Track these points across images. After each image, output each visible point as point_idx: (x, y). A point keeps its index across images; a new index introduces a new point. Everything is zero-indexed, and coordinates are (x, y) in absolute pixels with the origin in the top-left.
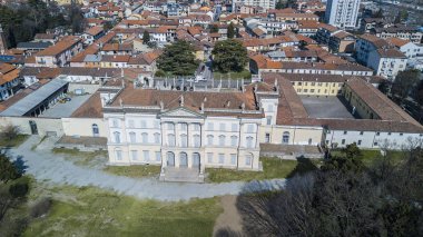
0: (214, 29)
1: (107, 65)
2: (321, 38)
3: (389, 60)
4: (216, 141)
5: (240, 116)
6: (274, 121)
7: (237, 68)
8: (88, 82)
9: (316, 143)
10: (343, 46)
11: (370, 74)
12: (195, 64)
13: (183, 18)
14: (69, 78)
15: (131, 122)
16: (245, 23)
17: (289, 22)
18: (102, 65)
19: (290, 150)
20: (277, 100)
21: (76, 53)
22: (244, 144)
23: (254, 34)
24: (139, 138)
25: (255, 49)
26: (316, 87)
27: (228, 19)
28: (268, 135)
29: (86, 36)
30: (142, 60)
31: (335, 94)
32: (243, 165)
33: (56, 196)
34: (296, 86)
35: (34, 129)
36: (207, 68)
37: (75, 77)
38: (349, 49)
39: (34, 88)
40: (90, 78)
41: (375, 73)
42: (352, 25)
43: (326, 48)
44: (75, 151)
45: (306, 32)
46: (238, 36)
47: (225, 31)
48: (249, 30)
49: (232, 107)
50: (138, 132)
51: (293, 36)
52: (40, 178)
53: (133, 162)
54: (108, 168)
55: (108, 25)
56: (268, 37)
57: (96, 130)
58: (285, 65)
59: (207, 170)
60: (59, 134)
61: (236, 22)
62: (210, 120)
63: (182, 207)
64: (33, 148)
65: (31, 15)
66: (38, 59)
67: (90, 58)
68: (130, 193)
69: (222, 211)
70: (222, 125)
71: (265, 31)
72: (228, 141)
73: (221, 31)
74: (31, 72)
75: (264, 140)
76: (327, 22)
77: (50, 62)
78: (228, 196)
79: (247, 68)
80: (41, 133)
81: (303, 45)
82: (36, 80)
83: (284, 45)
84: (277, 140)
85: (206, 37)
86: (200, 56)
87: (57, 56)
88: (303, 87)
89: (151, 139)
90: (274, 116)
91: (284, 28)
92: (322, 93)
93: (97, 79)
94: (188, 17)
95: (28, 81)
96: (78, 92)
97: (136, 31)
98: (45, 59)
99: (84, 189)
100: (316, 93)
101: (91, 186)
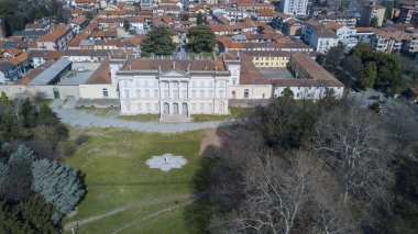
0: (185, 18)
1: (100, 48)
2: (275, 24)
3: (325, 40)
4: (198, 94)
5: (214, 75)
6: (237, 82)
7: (208, 49)
8: (87, 61)
9: (268, 96)
10: (293, 31)
11: (311, 50)
12: (173, 46)
13: (155, 8)
14: (71, 58)
15: (138, 83)
16: (211, 12)
17: (249, 11)
18: (96, 48)
19: (250, 102)
20: (239, 67)
21: (69, 39)
22: (218, 95)
23: (220, 22)
24: (143, 95)
25: (221, 33)
26: (270, 61)
27: (197, 8)
28: (234, 93)
29: (73, 25)
30: (129, 44)
31: (285, 66)
32: (217, 111)
33: (89, 134)
34: (255, 61)
35: (56, 94)
36: (182, 50)
37: (76, 58)
38: (298, 32)
39: (46, 66)
40: (88, 58)
41: (315, 49)
42: (303, 13)
43: (279, 32)
44: (93, 108)
45: (264, 20)
46: (207, 23)
47: (195, 19)
48: (215, 18)
49: (209, 69)
50: (143, 90)
51: (252, 23)
52: (73, 124)
53: (139, 112)
54: (121, 117)
55: (89, 16)
56: (231, 24)
57: (105, 93)
58: (246, 46)
59: (192, 116)
60: (77, 98)
61: (203, 12)
62: (194, 79)
63: (178, 135)
64: (60, 107)
65: (20, 7)
66: (40, 44)
67: (84, 43)
68: (141, 130)
69: (205, 136)
70: (202, 83)
71: (229, 19)
72: (206, 95)
73: (191, 19)
74: (39, 54)
75: (231, 97)
76: (282, 11)
77: (50, 46)
78: (208, 129)
79: (216, 49)
80: (62, 97)
81: (261, 30)
82: (43, 61)
83: (246, 30)
84: (240, 96)
85: (179, 25)
86: (176, 39)
87: (56, 42)
88: (260, 61)
89: (152, 94)
90: (238, 77)
91: (245, 16)
92: (274, 66)
93: (95, 58)
94: (160, 7)
95: (36, 62)
96: (80, 70)
97: (116, 20)
98: (46, 44)
99: (106, 129)
100: (270, 66)
101: (111, 127)
